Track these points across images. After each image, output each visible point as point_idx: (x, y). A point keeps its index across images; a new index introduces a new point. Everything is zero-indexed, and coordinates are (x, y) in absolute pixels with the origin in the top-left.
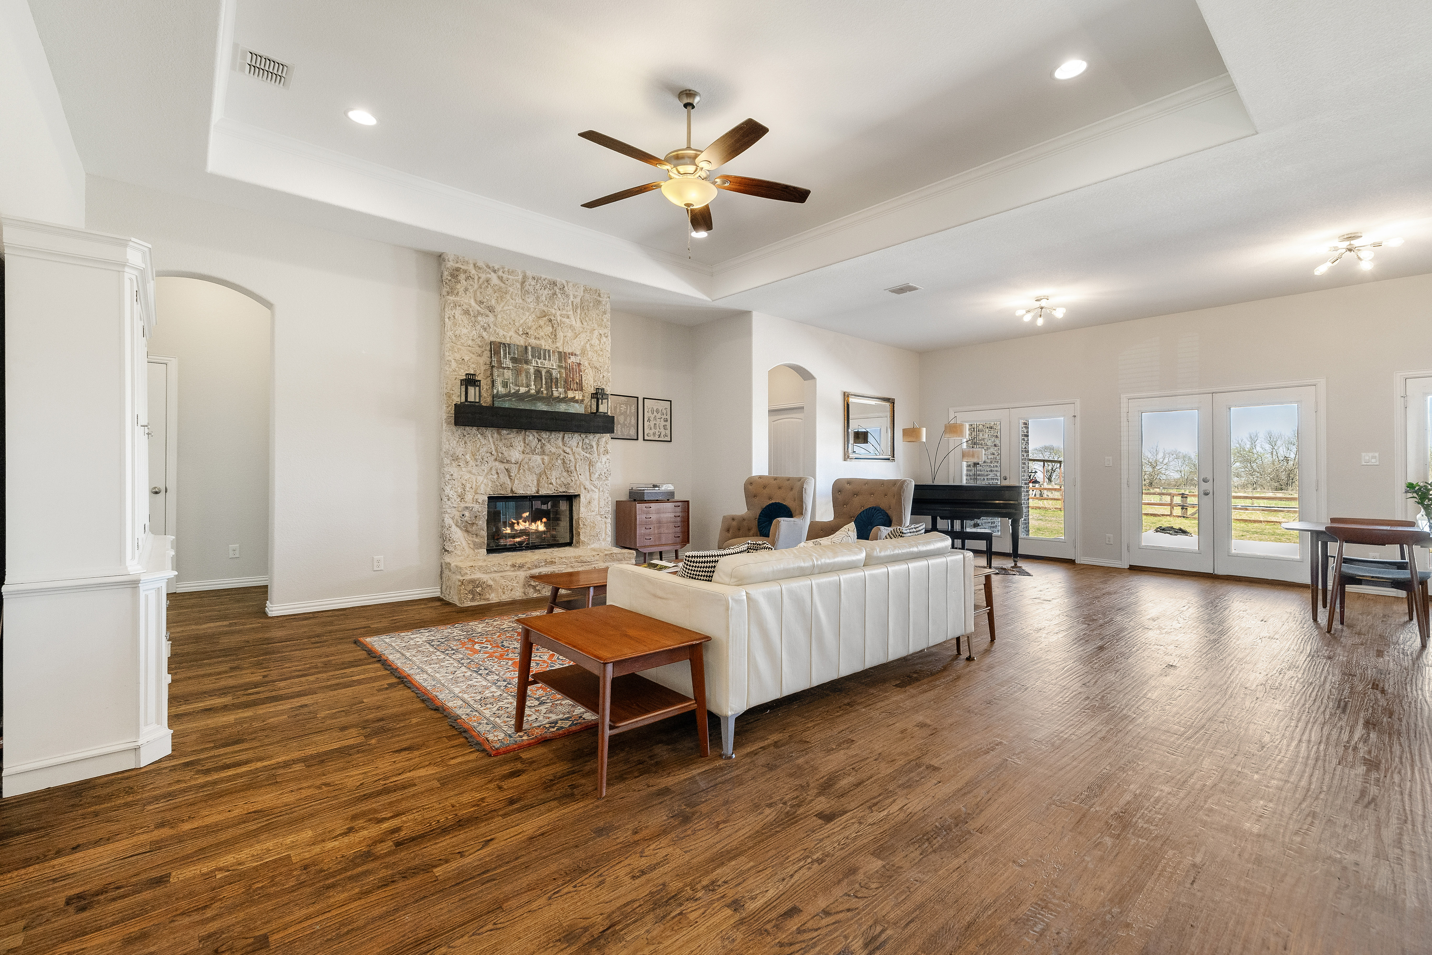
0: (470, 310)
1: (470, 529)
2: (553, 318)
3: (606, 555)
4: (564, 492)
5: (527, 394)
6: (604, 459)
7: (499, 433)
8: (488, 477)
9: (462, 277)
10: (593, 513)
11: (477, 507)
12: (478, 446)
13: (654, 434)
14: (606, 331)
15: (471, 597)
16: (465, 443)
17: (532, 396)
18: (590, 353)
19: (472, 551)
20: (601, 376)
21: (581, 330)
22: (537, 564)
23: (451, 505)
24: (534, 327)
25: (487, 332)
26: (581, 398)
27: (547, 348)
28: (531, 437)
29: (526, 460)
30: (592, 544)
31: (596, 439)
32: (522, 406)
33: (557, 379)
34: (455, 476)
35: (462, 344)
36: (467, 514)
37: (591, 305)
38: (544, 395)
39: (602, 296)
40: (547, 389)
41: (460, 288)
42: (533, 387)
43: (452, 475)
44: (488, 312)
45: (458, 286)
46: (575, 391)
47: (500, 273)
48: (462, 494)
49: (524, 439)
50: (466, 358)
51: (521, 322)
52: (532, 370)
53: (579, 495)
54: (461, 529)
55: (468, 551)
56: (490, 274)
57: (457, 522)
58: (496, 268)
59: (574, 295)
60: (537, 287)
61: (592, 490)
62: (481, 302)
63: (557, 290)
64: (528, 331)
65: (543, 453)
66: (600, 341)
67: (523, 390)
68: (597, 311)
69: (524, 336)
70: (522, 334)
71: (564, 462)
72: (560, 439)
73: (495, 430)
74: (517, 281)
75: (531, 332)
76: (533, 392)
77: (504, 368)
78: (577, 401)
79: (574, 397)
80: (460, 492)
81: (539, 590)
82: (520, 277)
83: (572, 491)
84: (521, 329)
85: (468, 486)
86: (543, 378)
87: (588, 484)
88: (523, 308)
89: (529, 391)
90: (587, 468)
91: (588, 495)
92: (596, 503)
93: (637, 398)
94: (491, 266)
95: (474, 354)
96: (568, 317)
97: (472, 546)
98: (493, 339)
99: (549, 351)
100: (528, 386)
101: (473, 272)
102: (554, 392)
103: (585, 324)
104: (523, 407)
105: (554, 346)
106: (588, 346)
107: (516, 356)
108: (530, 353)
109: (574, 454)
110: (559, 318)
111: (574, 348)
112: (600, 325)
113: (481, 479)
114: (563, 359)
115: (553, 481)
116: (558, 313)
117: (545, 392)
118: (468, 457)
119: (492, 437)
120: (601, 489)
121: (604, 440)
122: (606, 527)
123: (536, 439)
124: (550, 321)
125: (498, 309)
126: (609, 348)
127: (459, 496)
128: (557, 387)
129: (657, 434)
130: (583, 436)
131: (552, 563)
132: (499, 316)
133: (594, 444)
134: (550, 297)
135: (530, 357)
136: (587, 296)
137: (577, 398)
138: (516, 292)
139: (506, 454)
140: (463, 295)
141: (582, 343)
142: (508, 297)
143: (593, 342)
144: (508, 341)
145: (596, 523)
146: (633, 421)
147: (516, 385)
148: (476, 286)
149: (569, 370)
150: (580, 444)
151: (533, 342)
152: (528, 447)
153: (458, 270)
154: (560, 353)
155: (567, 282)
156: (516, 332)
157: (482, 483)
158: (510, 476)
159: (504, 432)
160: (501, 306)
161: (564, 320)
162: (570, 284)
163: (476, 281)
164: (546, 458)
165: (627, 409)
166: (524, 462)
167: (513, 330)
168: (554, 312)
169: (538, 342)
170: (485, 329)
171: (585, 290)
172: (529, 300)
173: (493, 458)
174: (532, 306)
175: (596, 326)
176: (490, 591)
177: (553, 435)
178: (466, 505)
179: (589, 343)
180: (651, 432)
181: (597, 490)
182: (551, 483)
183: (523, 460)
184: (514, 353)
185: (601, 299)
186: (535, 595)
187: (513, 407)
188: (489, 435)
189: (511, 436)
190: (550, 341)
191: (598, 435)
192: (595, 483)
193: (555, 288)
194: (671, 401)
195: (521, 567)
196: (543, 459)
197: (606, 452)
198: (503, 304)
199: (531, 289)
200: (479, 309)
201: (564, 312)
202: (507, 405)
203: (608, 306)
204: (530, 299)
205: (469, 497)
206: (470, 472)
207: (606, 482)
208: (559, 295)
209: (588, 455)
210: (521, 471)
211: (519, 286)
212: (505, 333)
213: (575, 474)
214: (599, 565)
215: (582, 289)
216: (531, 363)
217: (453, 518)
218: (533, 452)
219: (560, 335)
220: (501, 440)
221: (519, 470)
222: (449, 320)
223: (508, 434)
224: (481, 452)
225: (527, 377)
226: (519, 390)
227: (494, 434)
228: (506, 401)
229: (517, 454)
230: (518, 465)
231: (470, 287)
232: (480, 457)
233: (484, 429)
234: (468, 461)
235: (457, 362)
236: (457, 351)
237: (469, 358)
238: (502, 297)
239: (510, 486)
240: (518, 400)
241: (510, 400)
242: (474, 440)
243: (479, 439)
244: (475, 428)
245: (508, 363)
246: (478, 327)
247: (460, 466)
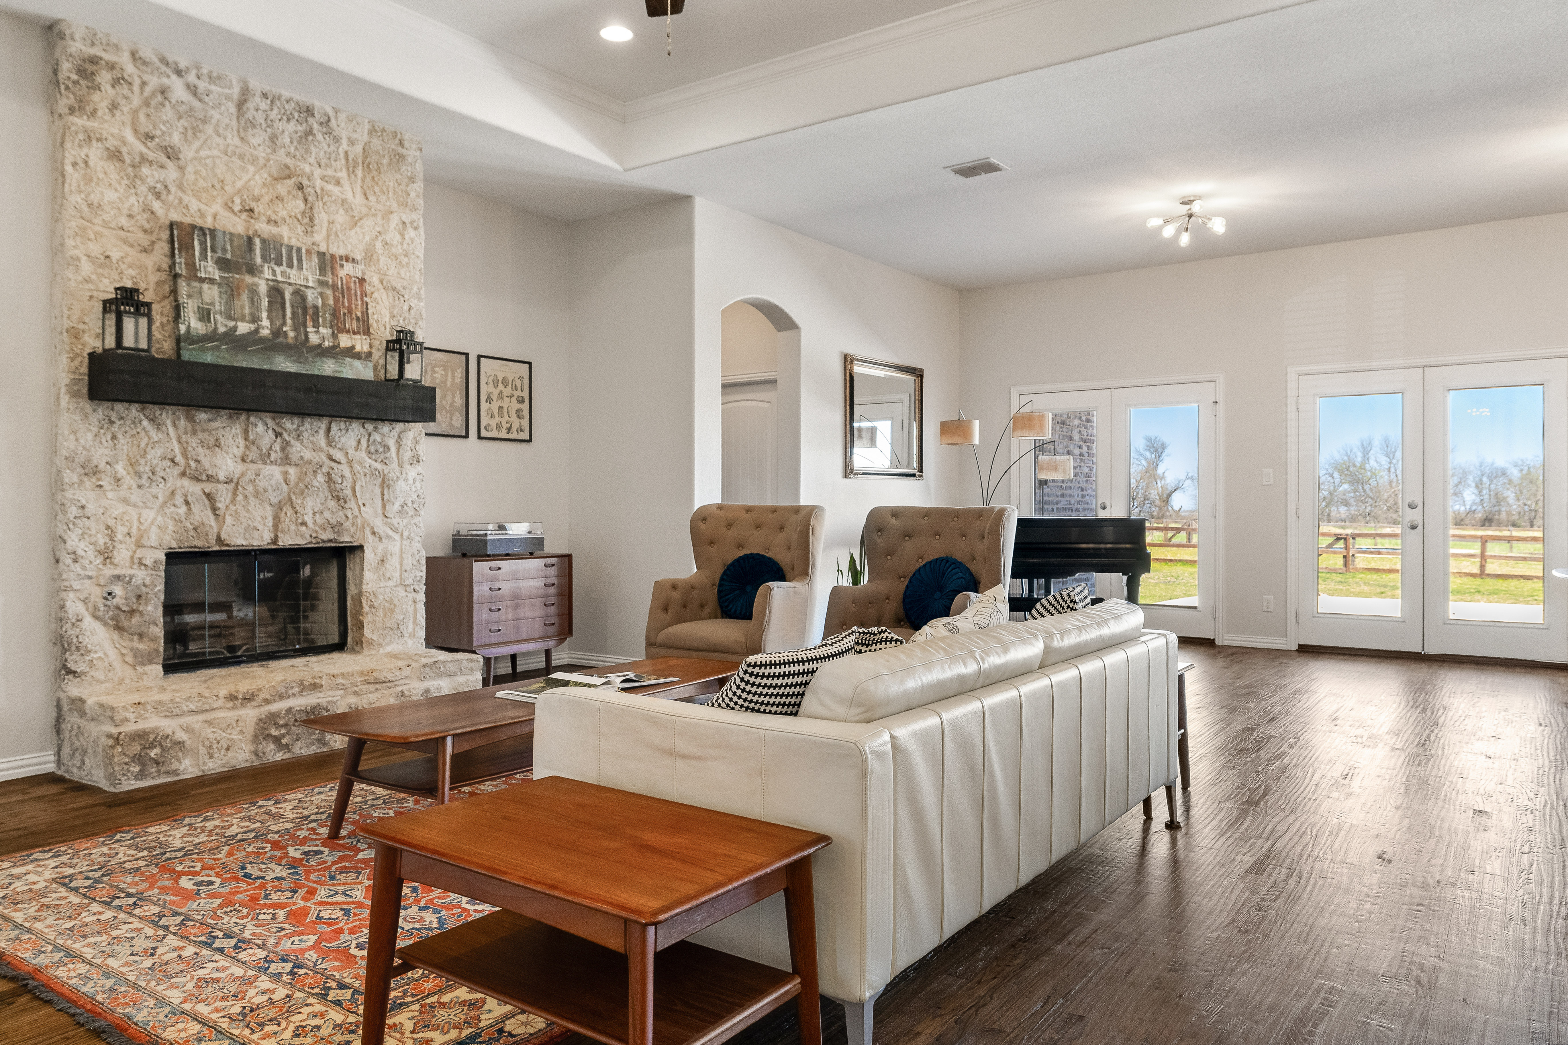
0: (124, 150)
1: (125, 623)
2: (305, 182)
3: (425, 666)
4: (330, 541)
5: (253, 338)
6: (411, 473)
7: (190, 419)
8: (167, 511)
9: (104, 77)
10: (391, 583)
11: (140, 576)
12: (143, 445)
13: (499, 426)
14: (414, 216)
15: (137, 769)
16: (114, 437)
17: (262, 340)
18: (383, 259)
19: (129, 671)
20: (406, 307)
21: (364, 210)
22: (281, 689)
23: (82, 573)
24: (266, 199)
25: (163, 202)
26: (366, 348)
27: (294, 242)
28: (260, 428)
29: (250, 475)
30: (387, 644)
31: (395, 433)
32: (244, 361)
33: (316, 307)
34: (91, 508)
35: (106, 224)
36: (118, 590)
37: (385, 161)
38: (290, 341)
39: (407, 145)
40: (295, 328)
41: (100, 100)
42: (265, 322)
43: (83, 507)
44: (163, 159)
45: (96, 97)
46: (355, 333)
47: (192, 78)
48: (107, 548)
49: (246, 432)
50: (115, 255)
51: (239, 184)
52: (263, 288)
53: (361, 548)
54: (105, 624)
55: (122, 671)
56: (168, 76)
57: (96, 608)
58: (182, 65)
59: (349, 139)
60: (274, 114)
61: (388, 537)
62: (149, 137)
63: (316, 126)
64: (253, 205)
65: (286, 460)
66: (403, 236)
67: (243, 328)
68: (399, 176)
69: (244, 215)
70: (241, 211)
71: (330, 480)
72: (322, 432)
73: (180, 412)
74: (228, 98)
75: (259, 208)
76: (265, 332)
77: (202, 280)
78: (358, 356)
79: (353, 347)
80: (101, 543)
81: (287, 745)
82: (236, 91)
83: (346, 539)
84: (237, 201)
85: (121, 530)
86: (288, 304)
87: (378, 524)
88: (241, 157)
89: (257, 331)
90: (378, 491)
91: (380, 548)
92: (394, 562)
93: (467, 355)
94: (170, 58)
95: (132, 246)
96: (338, 183)
97: (129, 659)
98: (175, 216)
99: (299, 250)
100: (255, 319)
101: (130, 68)
102: (311, 336)
103: (372, 198)
104: (244, 364)
105: (309, 240)
106: (379, 244)
107: (229, 256)
108: (258, 252)
109: (350, 462)
110: (318, 184)
111: (349, 247)
112: (403, 205)
113: (149, 515)
114: (328, 268)
115: (308, 519)
116: (318, 172)
117: (291, 334)
118: (120, 468)
119: (175, 426)
120: (406, 534)
121: (411, 435)
122: (415, 610)
123: (270, 432)
124: (300, 187)
125: (187, 153)
126: (420, 253)
127: (100, 552)
128: (316, 325)
129: (505, 426)
130: (369, 426)
131: (315, 687)
132: (190, 169)
133: (392, 443)
134: (301, 138)
135: (259, 260)
136: (376, 143)
137: (358, 348)
138: (227, 121)
139: (206, 462)
140: (108, 117)
141: (367, 238)
142: (209, 130)
143: (388, 237)
144: (208, 223)
145: (396, 602)
146: (459, 401)
147: (230, 317)
148: (136, 101)
149: (341, 291)
150: (364, 442)
151: (263, 228)
152: (254, 448)
153: (94, 60)
154: (321, 255)
155: (336, 111)
156: (228, 206)
157: (152, 523)
158: (214, 509)
159: (202, 416)
160: (194, 147)
161: (329, 187)
162: (342, 116)
163: (136, 88)
164: (292, 471)
165: (446, 376)
166: (246, 478)
167: (219, 200)
168: (307, 169)
169: (274, 230)
170: (158, 195)
171: (373, 131)
172: (254, 141)
173: (177, 470)
174: (261, 153)
175: (395, 205)
176: (180, 754)
177: (308, 424)
178: (117, 572)
179: (380, 239)
180: (494, 423)
181: (397, 537)
182: (304, 524)
183: (242, 475)
184: (224, 250)
185: (404, 151)
186: (279, 756)
187: (222, 362)
188: (169, 423)
189: (217, 424)
190: (300, 229)
191: (399, 426)
192: (394, 521)
193: (311, 120)
194: (530, 364)
195: (248, 698)
196: (286, 474)
197: (416, 460)
198: (196, 144)
199: (260, 118)
200: (144, 150)
201: (329, 172)
202: (209, 358)
203: (419, 167)
204: (258, 138)
205: (122, 554)
206: (125, 501)
207: (417, 520)
208: (319, 137)
209: (379, 466)
210: (240, 498)
211: (233, 109)
212: (203, 207)
213: (352, 504)
214: (411, 686)
215: (367, 127)
216: (261, 272)
217: (85, 601)
218: (265, 458)
219: (321, 218)
220: (195, 432)
221: (235, 495)
222: (75, 169)
223: (209, 420)
224: (149, 457)
225: (252, 301)
226: (235, 328)
227: (179, 419)
228: (208, 349)
229: (230, 462)
230: (233, 484)
231: (122, 102)
232: (147, 469)
233: (157, 409)
234: (119, 476)
235: (93, 263)
236: (92, 237)
237: (122, 254)
238: (195, 130)
239: (215, 530)
240: (233, 348)
241: (217, 348)
242: (134, 432)
243: (144, 429)
244: (136, 405)
245: (210, 269)
246: (143, 189)
247: (101, 486)
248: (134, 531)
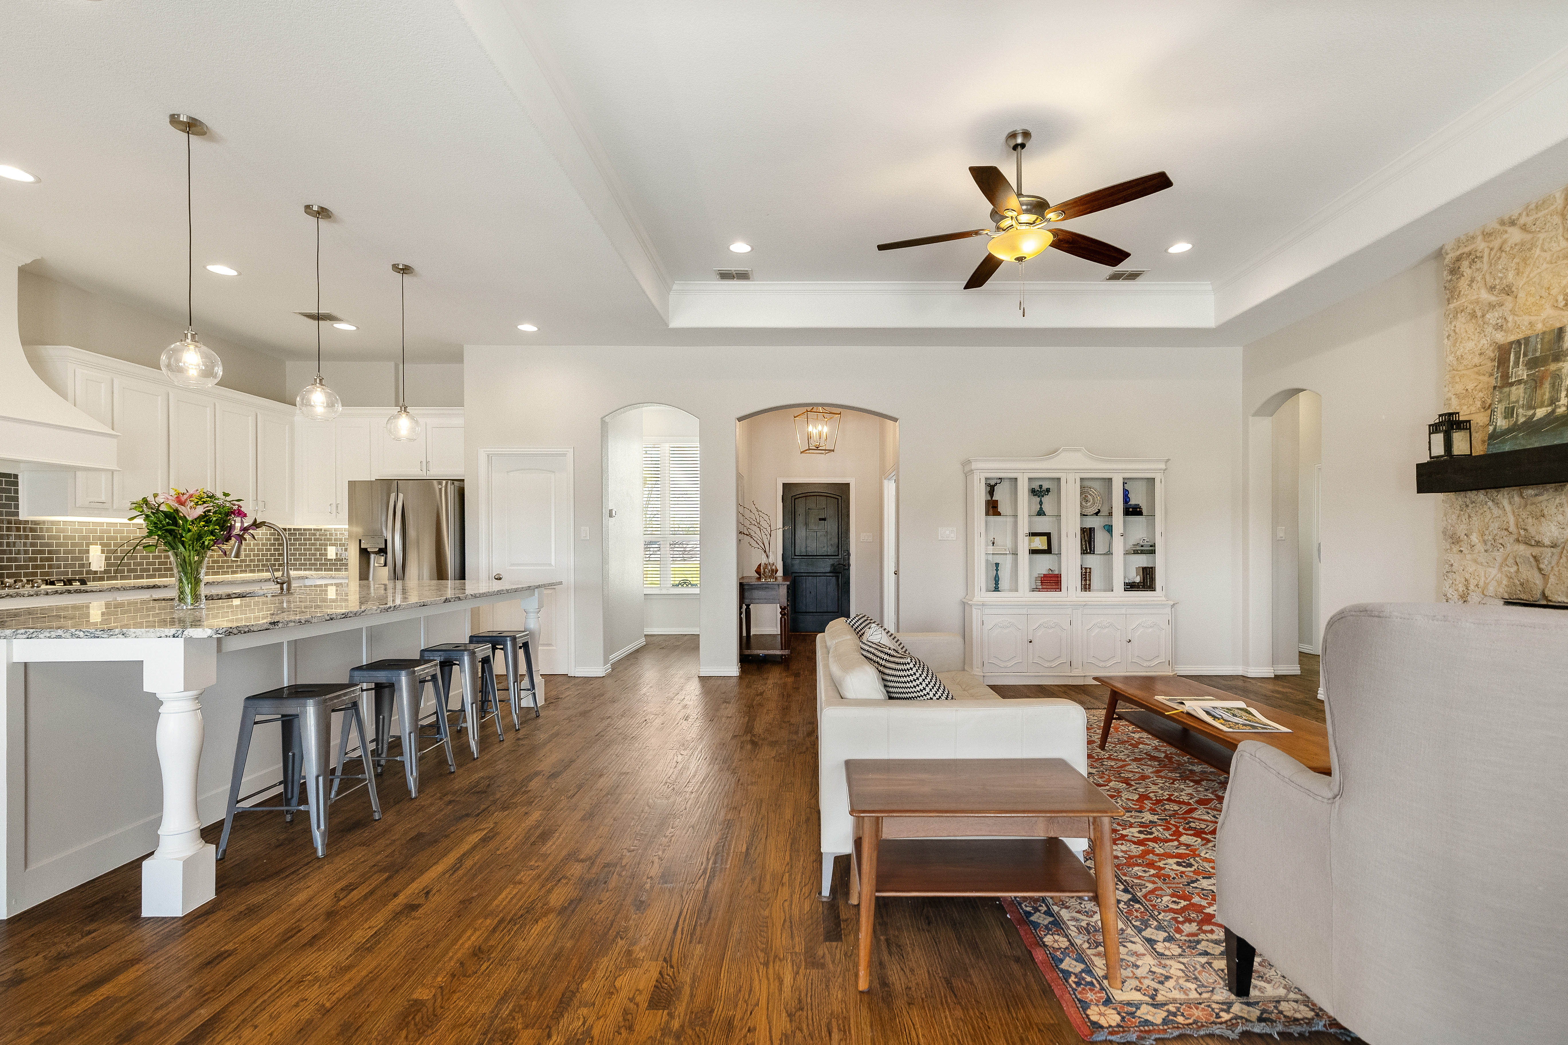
0: (1477, 308)
5: (1551, 419)
7: (1521, 496)
8: (1503, 569)
9: (1465, 265)
12: (1486, 520)
16: (1469, 516)
17: (1557, 419)
25: (1505, 331)
32: (1536, 443)
34: (1456, 566)
35: (1466, 367)
41: (1463, 284)
42: (1563, 401)
43: (1452, 565)
44: (1505, 297)
45: (1461, 282)
47: (1523, 221)
48: (1464, 594)
50: (1470, 387)
51: (1563, 283)
56: (1506, 232)
58: (1515, 217)
62: (1493, 288)
67: (1541, 413)
70: (1565, 305)
73: (1514, 493)
74: (1553, 215)
76: (1562, 410)
77: (1512, 384)
80: (1461, 590)
82: (1560, 204)
84: (1561, 298)
85: (1473, 584)
89: (1553, 411)
94: (1506, 218)
95: (1484, 375)
100: (1553, 401)
101: (1482, 247)
104: (1537, 445)
107: (1537, 354)
113: (1493, 572)
118: (1474, 538)
119: (1511, 503)
125: (1521, 283)
127: (1462, 597)
132: (1522, 294)
138: (1553, 235)
139: (1532, 531)
140: (1467, 292)
142: (1538, 253)
144: (1528, 333)
147: (1530, 407)
148: (1485, 267)
153: (1459, 259)
156: (1553, 307)
157: (1494, 579)
158: (1540, 571)
159: (1530, 492)
160: (1526, 275)
163: (1485, 258)
167: (1548, 306)
170: (1500, 328)
173: (1512, 538)
184: (1535, 350)
187: (1517, 448)
188: (1506, 501)
189: (1545, 497)
198: (1529, 271)
200: (1492, 299)
202: (1506, 448)
205: (1474, 599)
206: (1475, 561)
210: (1564, 560)
212: (1533, 319)
220: (1526, 506)
221: (1560, 557)
222: (1448, 340)
223: (1536, 495)
224: (1490, 529)
225: (1553, 386)
226: (1534, 414)
227: (1513, 497)
228: (1507, 440)
229: (1553, 529)
230: (1559, 549)
231: (1476, 274)
232: (1490, 538)
233: (1494, 493)
234: (1473, 544)
235: (1458, 397)
236: (1458, 380)
237: (1475, 384)
238: (1525, 260)
239: (1541, 587)
240: (1527, 434)
241: (1515, 437)
242: (1482, 511)
243: (1489, 508)
244: (1483, 491)
245: (1520, 373)
246: (1489, 329)
247: (1461, 551)
248: (1481, 584)
